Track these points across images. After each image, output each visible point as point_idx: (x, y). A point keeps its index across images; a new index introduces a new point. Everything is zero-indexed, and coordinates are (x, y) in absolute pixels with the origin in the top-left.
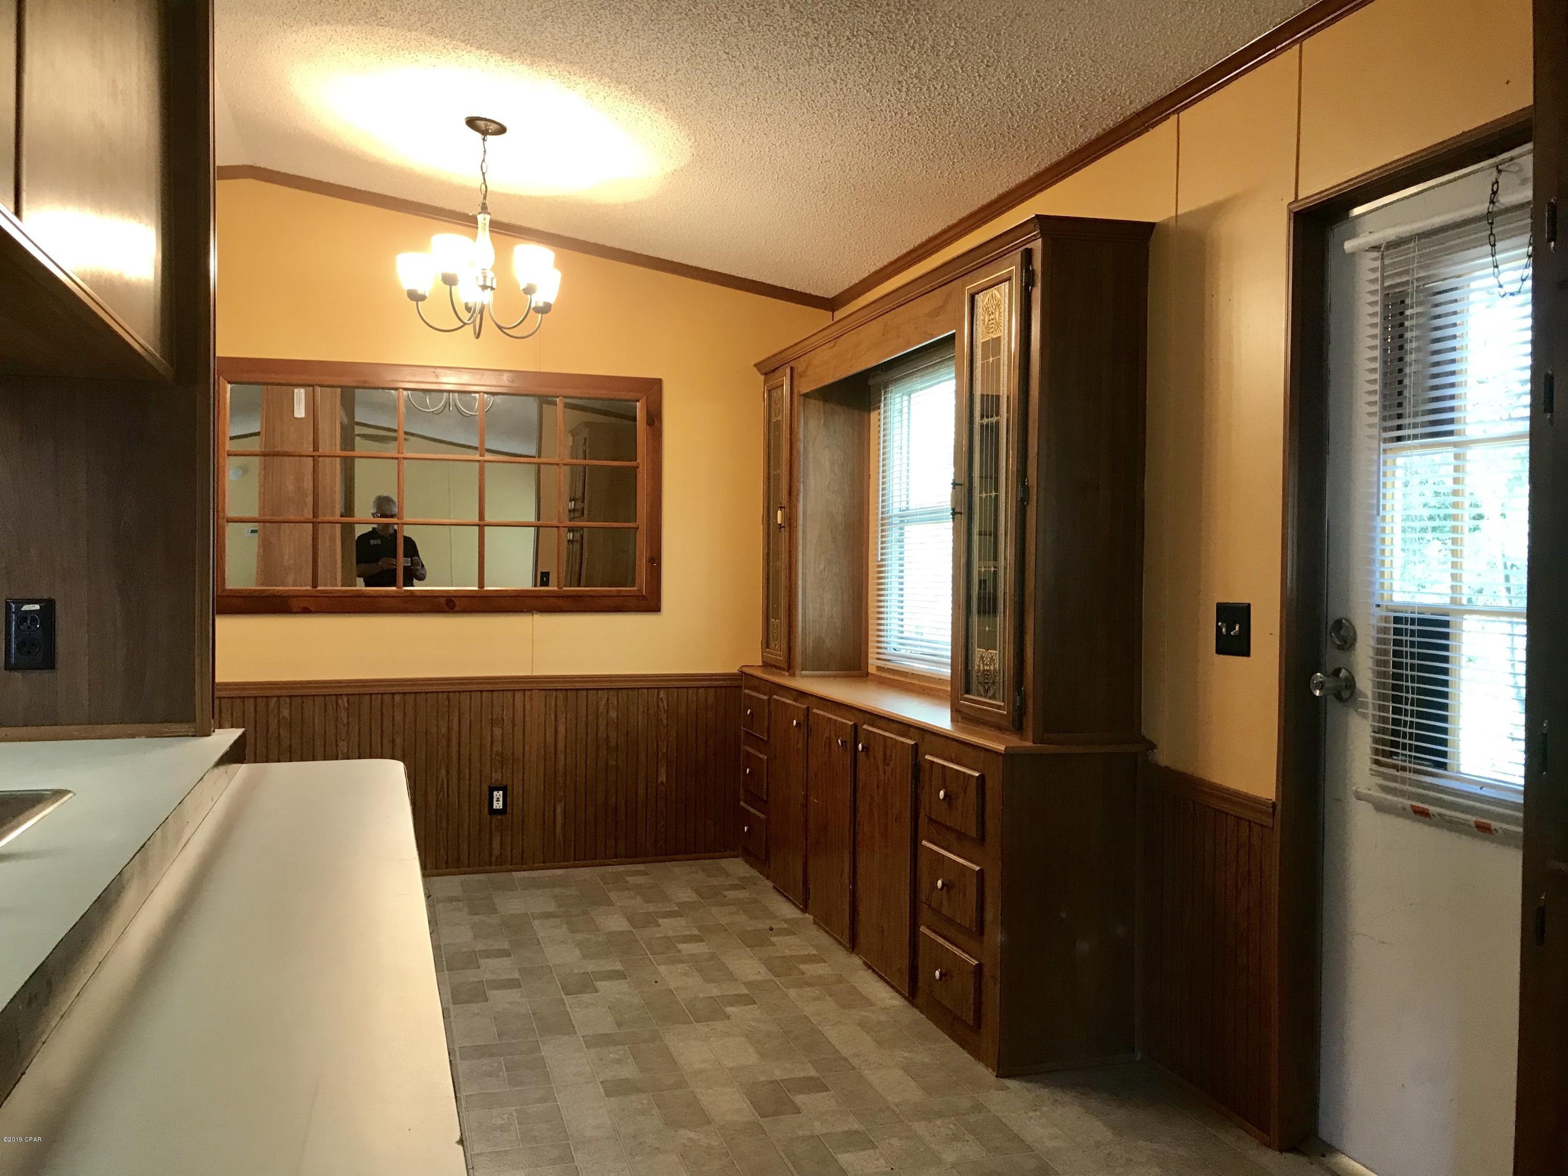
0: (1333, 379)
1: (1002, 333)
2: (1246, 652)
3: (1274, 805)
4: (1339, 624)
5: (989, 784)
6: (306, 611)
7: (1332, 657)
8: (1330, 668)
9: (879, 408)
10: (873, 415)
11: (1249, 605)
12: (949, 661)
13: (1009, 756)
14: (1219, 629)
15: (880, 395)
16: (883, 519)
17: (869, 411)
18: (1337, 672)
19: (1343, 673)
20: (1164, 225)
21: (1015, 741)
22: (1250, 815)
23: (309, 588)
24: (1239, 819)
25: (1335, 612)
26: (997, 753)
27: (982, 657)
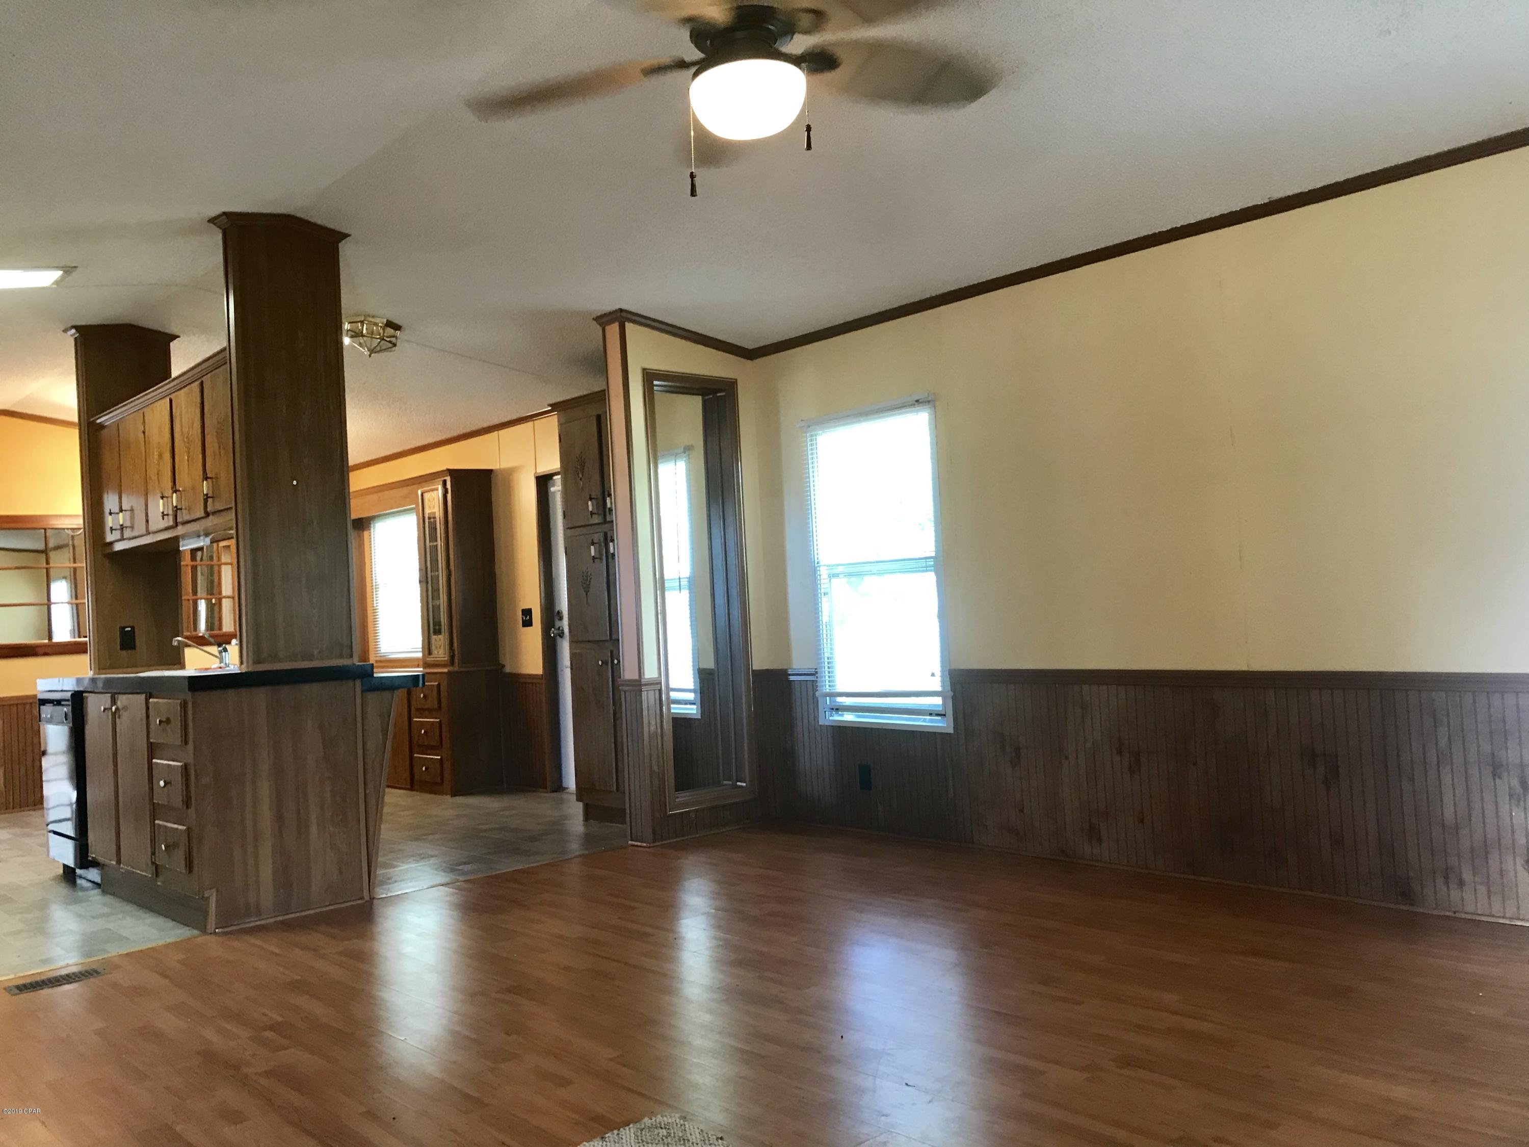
0: (552, 531)
1: (436, 510)
2: (531, 625)
3: (542, 675)
4: (558, 612)
5: (442, 687)
6: (46, 654)
7: (558, 623)
8: (557, 627)
9: (370, 530)
10: (366, 533)
11: (531, 609)
12: (421, 650)
13: (449, 673)
14: (523, 618)
15: (370, 524)
16: (376, 585)
17: (363, 531)
18: (559, 628)
19: (561, 628)
20: (496, 470)
21: (451, 669)
22: (535, 681)
23: (47, 641)
24: (532, 683)
25: (557, 609)
26: (444, 673)
27: (436, 640)
